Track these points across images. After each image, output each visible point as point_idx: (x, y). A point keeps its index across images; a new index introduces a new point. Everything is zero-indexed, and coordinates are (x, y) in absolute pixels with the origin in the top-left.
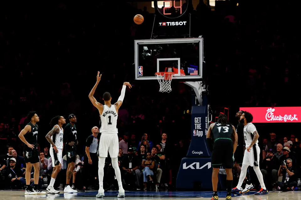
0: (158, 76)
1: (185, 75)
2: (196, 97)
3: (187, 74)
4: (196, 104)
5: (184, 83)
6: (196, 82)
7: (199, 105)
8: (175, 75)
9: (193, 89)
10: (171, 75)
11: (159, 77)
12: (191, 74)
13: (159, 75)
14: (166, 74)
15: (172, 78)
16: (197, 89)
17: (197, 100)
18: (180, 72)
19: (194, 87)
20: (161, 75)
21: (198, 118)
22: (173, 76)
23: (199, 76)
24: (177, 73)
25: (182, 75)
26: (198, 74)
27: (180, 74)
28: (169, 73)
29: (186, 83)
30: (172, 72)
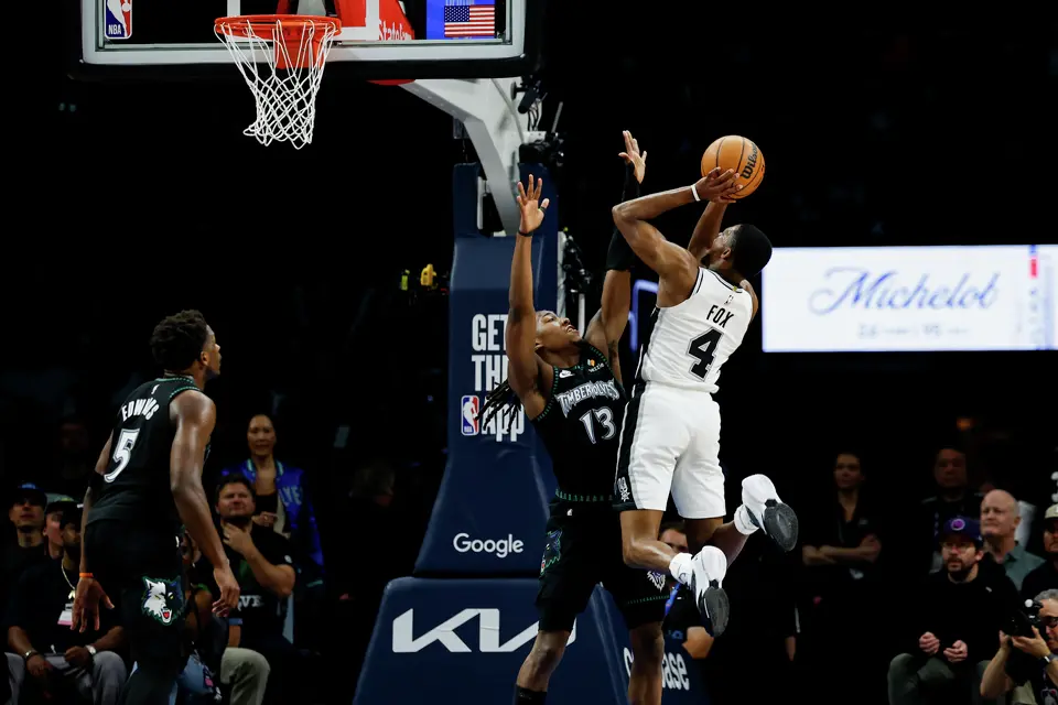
0: (231, 38)
1: (408, 38)
2: (484, 178)
3: (419, 31)
4: (479, 225)
5: (407, 86)
6: (485, 84)
7: (502, 234)
8: (348, 34)
9: (464, 130)
10: (319, 33)
11: (244, 46)
12: (452, 27)
13: (239, 32)
14: (286, 29)
15: (327, 54)
16: (491, 126)
17: (489, 199)
18: (382, 17)
19: (467, 115)
20: (257, 32)
21: (493, 318)
22: (335, 43)
23: (500, 40)
24: (359, 21)
25: (393, 32)
26: (496, 30)
27: (381, 28)
28: (305, 24)
29: (418, 86)
30: (327, 15)
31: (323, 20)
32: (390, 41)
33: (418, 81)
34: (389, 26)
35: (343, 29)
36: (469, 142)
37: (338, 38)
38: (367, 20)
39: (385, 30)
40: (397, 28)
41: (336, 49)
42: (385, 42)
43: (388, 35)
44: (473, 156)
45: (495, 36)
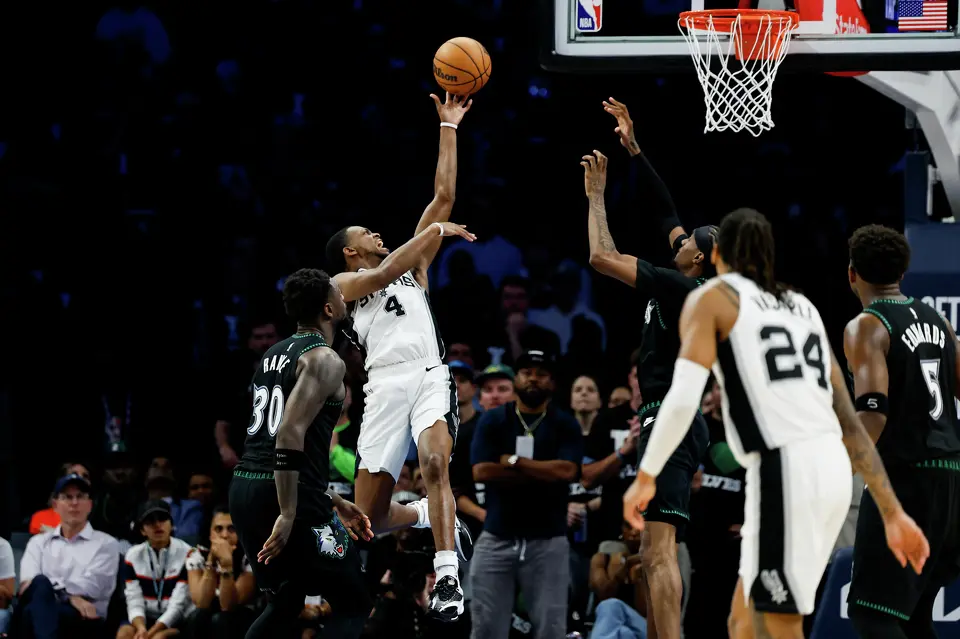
0: (694, 31)
1: (863, 32)
2: (935, 166)
3: (878, 23)
4: (929, 210)
5: (861, 78)
6: (937, 76)
7: (951, 220)
8: (806, 27)
9: (915, 120)
10: (775, 27)
11: (702, 40)
12: (904, 22)
13: (702, 25)
14: (745, 24)
15: (787, 47)
16: (942, 115)
17: (939, 187)
18: (839, 12)
19: (918, 106)
20: (718, 27)
21: (941, 300)
22: (793, 37)
23: (952, 34)
24: (816, 15)
25: (849, 26)
26: (948, 24)
27: (838, 22)
28: (762, 18)
29: (871, 77)
30: (787, 10)
31: (782, 15)
32: (846, 35)
33: (872, 73)
34: (845, 20)
35: (801, 23)
36: (920, 133)
37: (796, 32)
38: (824, 14)
39: (841, 23)
40: (853, 22)
41: (795, 43)
42: (840, 35)
43: (844, 29)
44: (924, 144)
45: (948, 30)
